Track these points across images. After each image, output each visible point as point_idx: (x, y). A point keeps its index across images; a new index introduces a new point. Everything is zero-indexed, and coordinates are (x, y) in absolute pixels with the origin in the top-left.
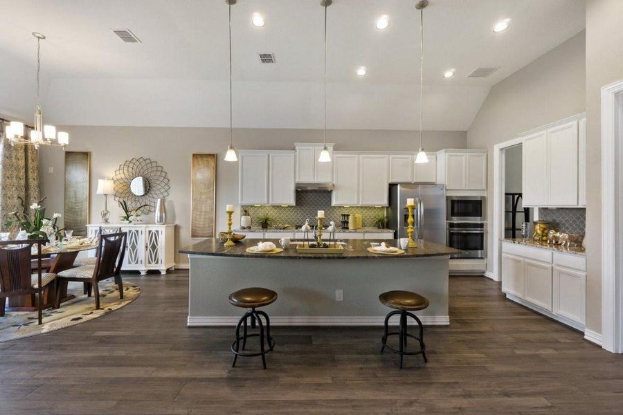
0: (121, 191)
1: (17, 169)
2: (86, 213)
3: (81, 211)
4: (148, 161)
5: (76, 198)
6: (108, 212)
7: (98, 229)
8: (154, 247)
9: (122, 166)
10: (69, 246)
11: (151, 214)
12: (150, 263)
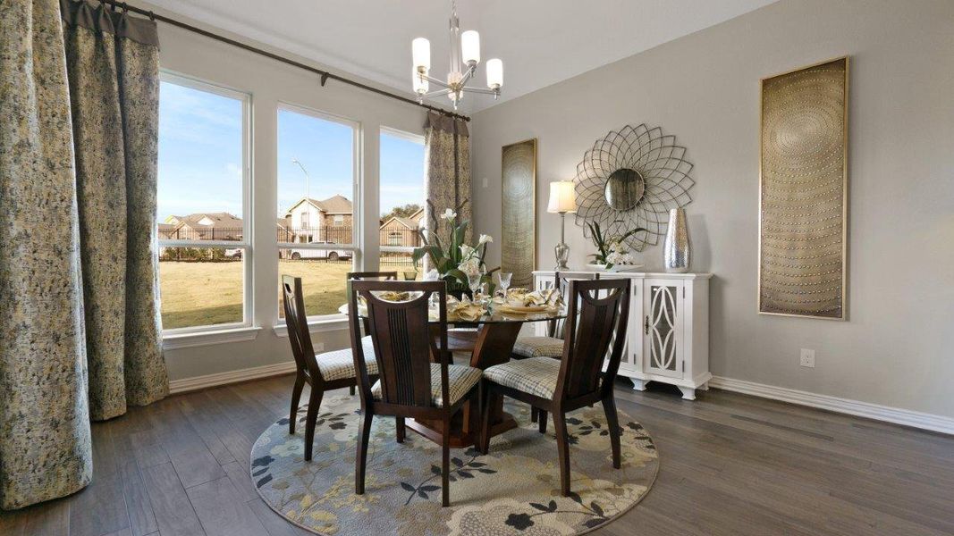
0: (588, 203)
1: (445, 181)
2: (530, 251)
3: (524, 249)
4: (643, 130)
5: (517, 225)
6: (567, 247)
7: (553, 280)
8: (664, 328)
9: (589, 155)
10: (506, 307)
11: (651, 251)
12: (654, 365)
